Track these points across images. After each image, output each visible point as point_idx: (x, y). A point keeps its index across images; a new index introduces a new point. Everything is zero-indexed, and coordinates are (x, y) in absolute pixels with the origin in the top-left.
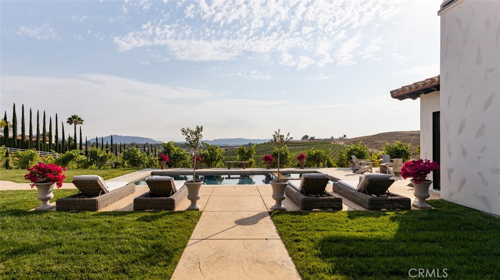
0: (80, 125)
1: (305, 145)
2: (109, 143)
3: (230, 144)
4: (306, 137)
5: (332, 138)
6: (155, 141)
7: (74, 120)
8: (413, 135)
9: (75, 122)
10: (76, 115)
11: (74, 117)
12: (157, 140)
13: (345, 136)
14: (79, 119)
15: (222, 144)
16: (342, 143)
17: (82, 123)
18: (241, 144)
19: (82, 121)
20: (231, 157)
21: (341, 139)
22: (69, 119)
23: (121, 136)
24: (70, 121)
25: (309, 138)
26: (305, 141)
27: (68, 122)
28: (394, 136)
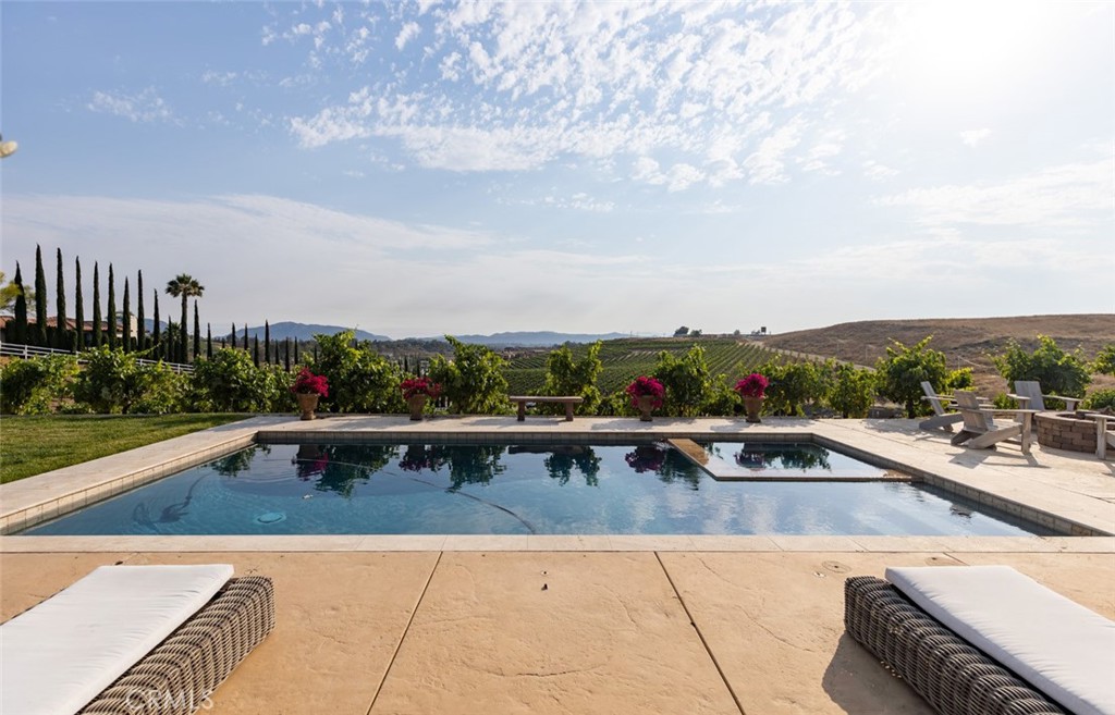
0: (196, 297)
1: (683, 348)
2: (261, 339)
3: (527, 343)
4: (683, 330)
5: (737, 332)
6: (371, 335)
7: (183, 287)
8: (910, 328)
9: (185, 290)
10: (188, 274)
11: (183, 280)
12: (375, 333)
13: (764, 329)
14: (195, 284)
15: (510, 343)
16: (760, 344)
17: (199, 294)
18: (548, 343)
19: (201, 288)
20: (529, 370)
21: (756, 336)
22: (172, 283)
23: (301, 325)
24: (173, 288)
25: (689, 333)
26: (681, 339)
27: (169, 290)
28: (869, 331)
